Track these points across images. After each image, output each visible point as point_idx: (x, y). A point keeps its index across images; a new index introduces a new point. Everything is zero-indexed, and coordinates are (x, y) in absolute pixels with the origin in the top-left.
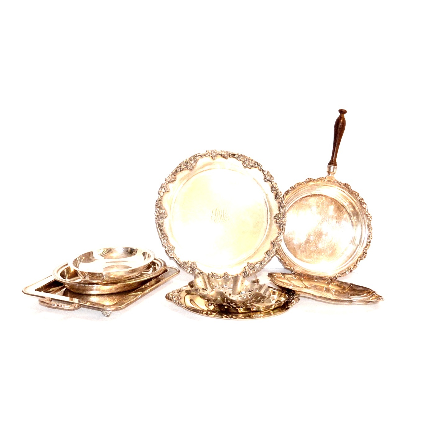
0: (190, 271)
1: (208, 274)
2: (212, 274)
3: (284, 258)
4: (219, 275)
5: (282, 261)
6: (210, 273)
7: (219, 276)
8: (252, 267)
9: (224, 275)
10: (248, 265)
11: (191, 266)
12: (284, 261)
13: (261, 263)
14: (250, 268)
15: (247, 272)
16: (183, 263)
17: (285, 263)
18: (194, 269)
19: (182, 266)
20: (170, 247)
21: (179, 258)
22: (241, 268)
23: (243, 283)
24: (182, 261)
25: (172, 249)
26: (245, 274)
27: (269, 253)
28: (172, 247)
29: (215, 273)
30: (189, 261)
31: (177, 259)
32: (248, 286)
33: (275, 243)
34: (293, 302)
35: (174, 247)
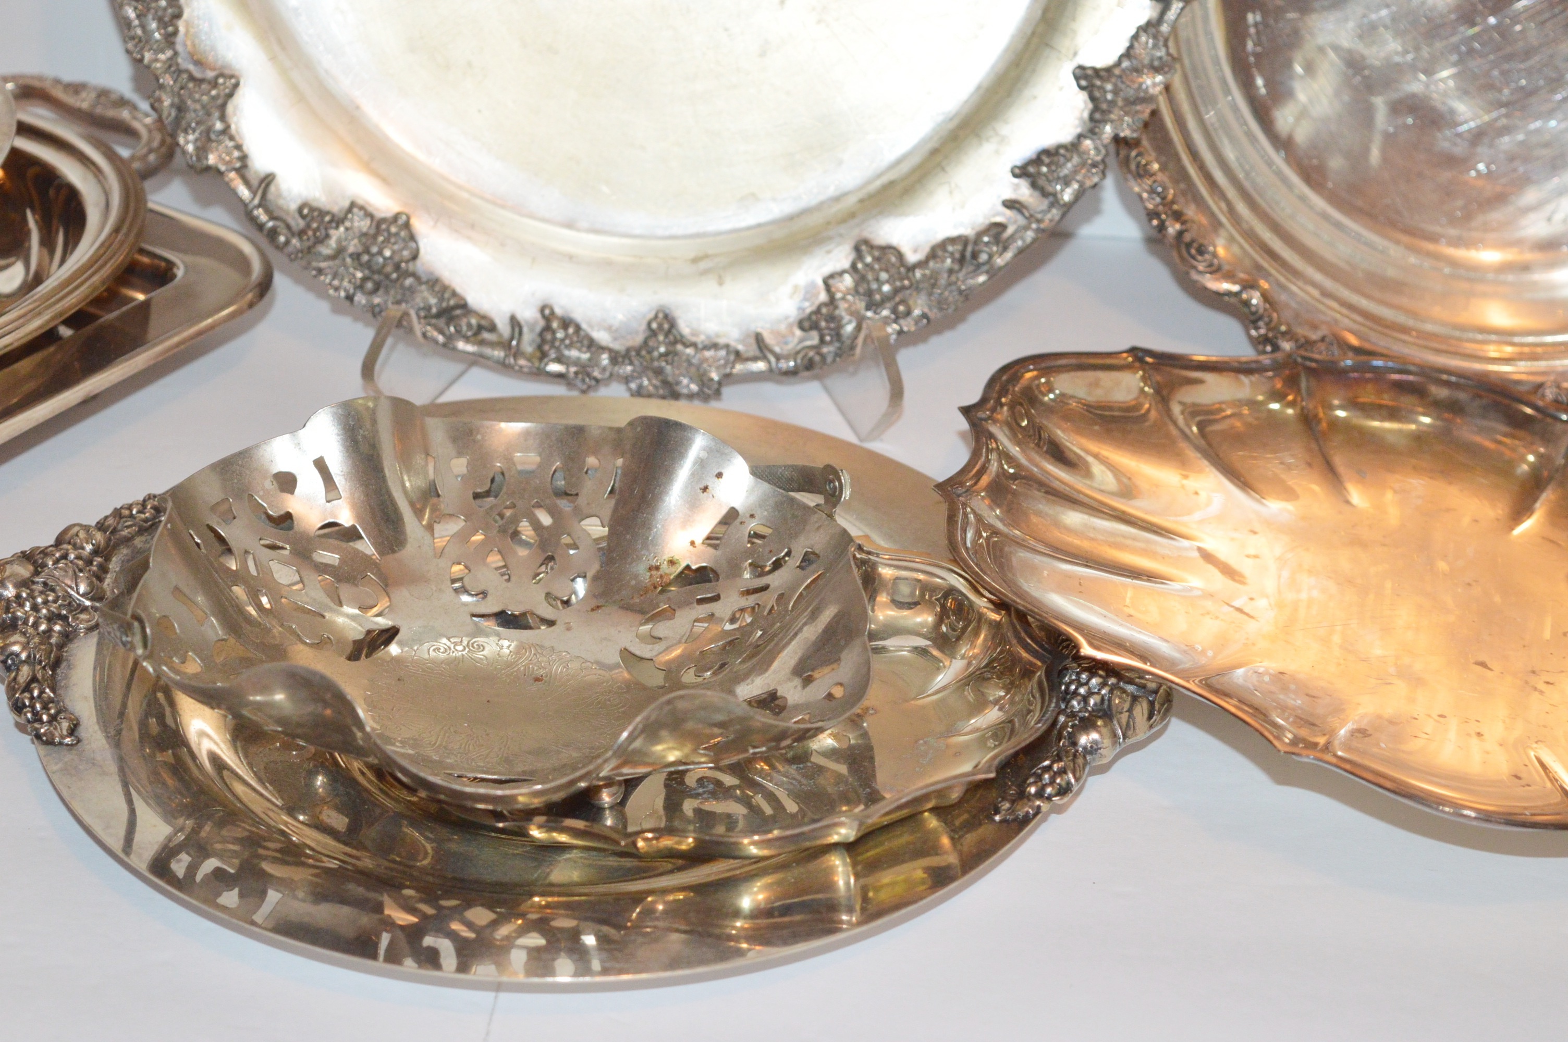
0: (360, 287)
1: (514, 322)
2: (542, 323)
3: (1191, 212)
4: (602, 337)
5: (1173, 228)
6: (528, 314)
7: (603, 349)
8: (886, 288)
9: (646, 342)
10: (854, 266)
11: (367, 251)
12: (1187, 237)
13: (975, 255)
14: (869, 293)
15: (840, 327)
16: (302, 223)
17: (1201, 246)
18: (387, 276)
19: (290, 249)
20: (192, 78)
21: (268, 180)
22: (796, 288)
23: (705, 489)
24: (293, 206)
25: (214, 98)
26: (822, 341)
27: (1044, 169)
28: (217, 77)
29: (566, 323)
30: (353, 205)
31: (255, 183)
32: (752, 516)
33: (1109, 87)
34: (1093, 750)
35: (232, 77)
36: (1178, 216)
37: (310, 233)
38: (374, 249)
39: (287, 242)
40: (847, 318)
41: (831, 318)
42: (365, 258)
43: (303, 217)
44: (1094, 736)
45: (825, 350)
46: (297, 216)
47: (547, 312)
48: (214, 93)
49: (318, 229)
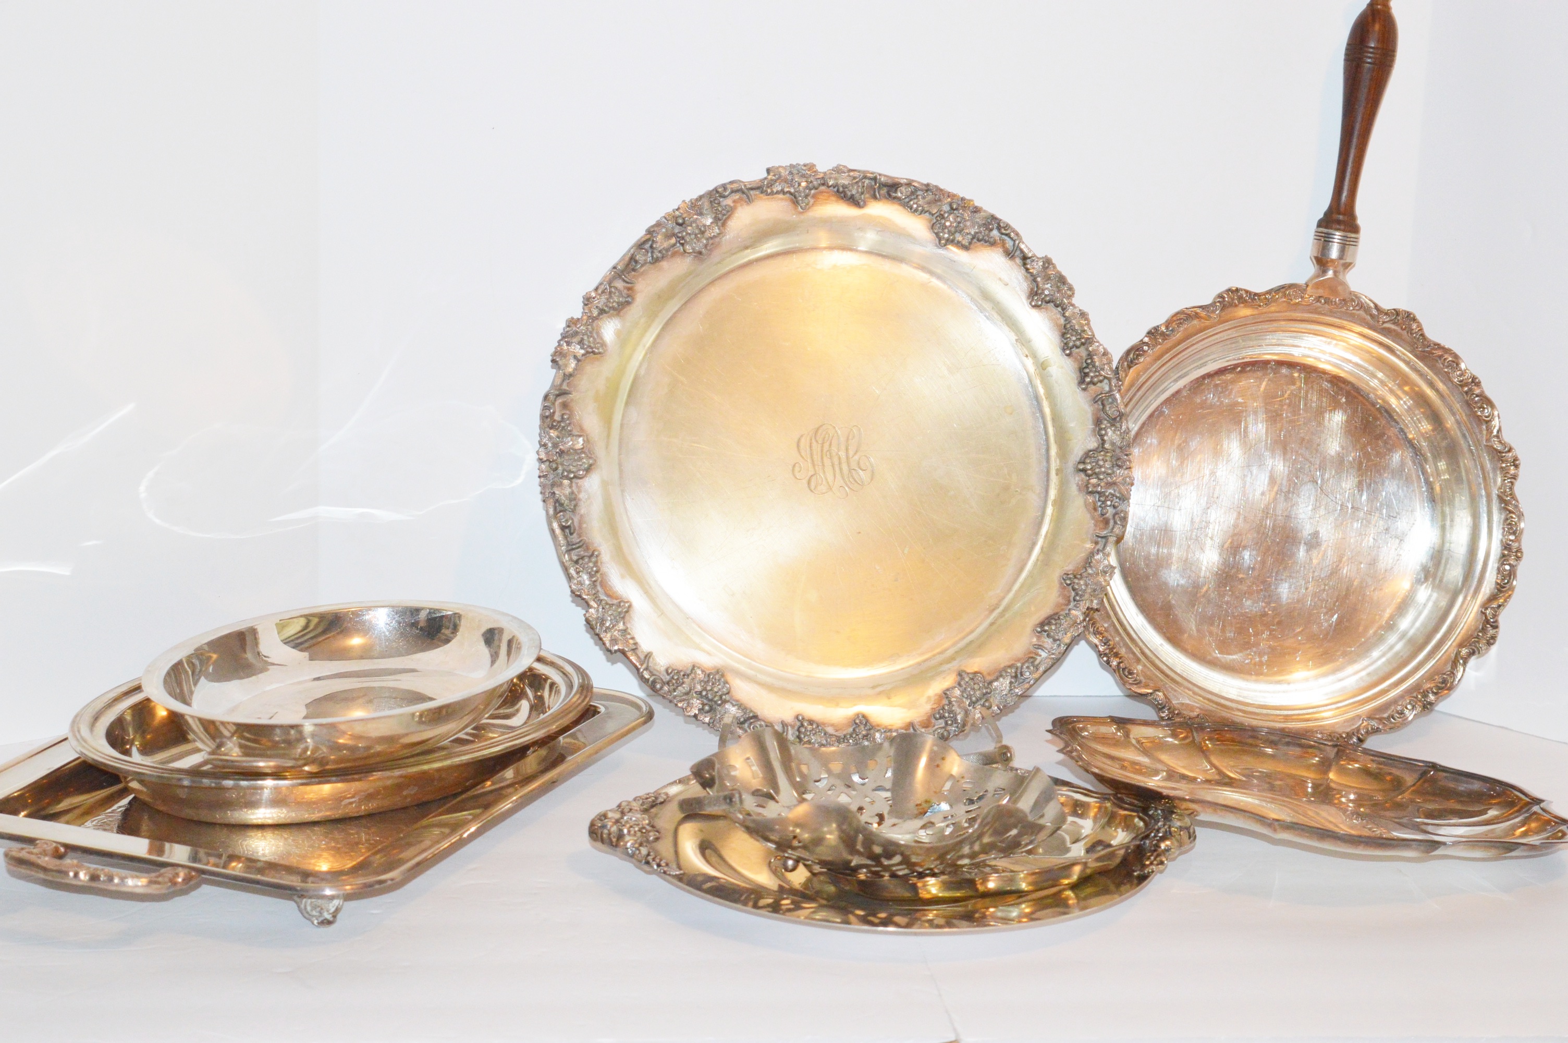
0: (701, 710)
1: (783, 724)
2: (798, 724)
3: (1123, 651)
4: (830, 731)
5: (1114, 662)
6: (791, 720)
7: (831, 736)
8: (978, 693)
9: (854, 731)
10: (963, 683)
11: (705, 689)
12: (1122, 665)
13: (1021, 674)
14: (969, 697)
15: (955, 715)
16: (668, 678)
17: (1130, 670)
18: (716, 702)
19: (662, 692)
20: (607, 604)
21: (648, 656)
22: (929, 698)
23: (938, 766)
24: (663, 669)
25: (620, 613)
26: (946, 723)
27: (1053, 627)
28: (620, 603)
29: (811, 722)
30: (694, 667)
31: (642, 657)
32: (963, 777)
33: (1082, 582)
34: (1167, 850)
35: (627, 602)
36: (1116, 655)
37: (674, 681)
38: (709, 688)
39: (661, 688)
40: (958, 711)
41: (950, 712)
42: (704, 693)
43: (668, 674)
44: (1168, 843)
45: (949, 728)
46: (665, 674)
47: (800, 718)
48: (620, 610)
49: (678, 679)
